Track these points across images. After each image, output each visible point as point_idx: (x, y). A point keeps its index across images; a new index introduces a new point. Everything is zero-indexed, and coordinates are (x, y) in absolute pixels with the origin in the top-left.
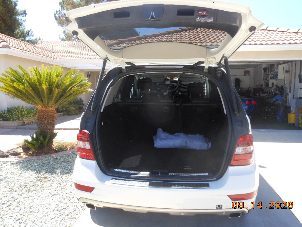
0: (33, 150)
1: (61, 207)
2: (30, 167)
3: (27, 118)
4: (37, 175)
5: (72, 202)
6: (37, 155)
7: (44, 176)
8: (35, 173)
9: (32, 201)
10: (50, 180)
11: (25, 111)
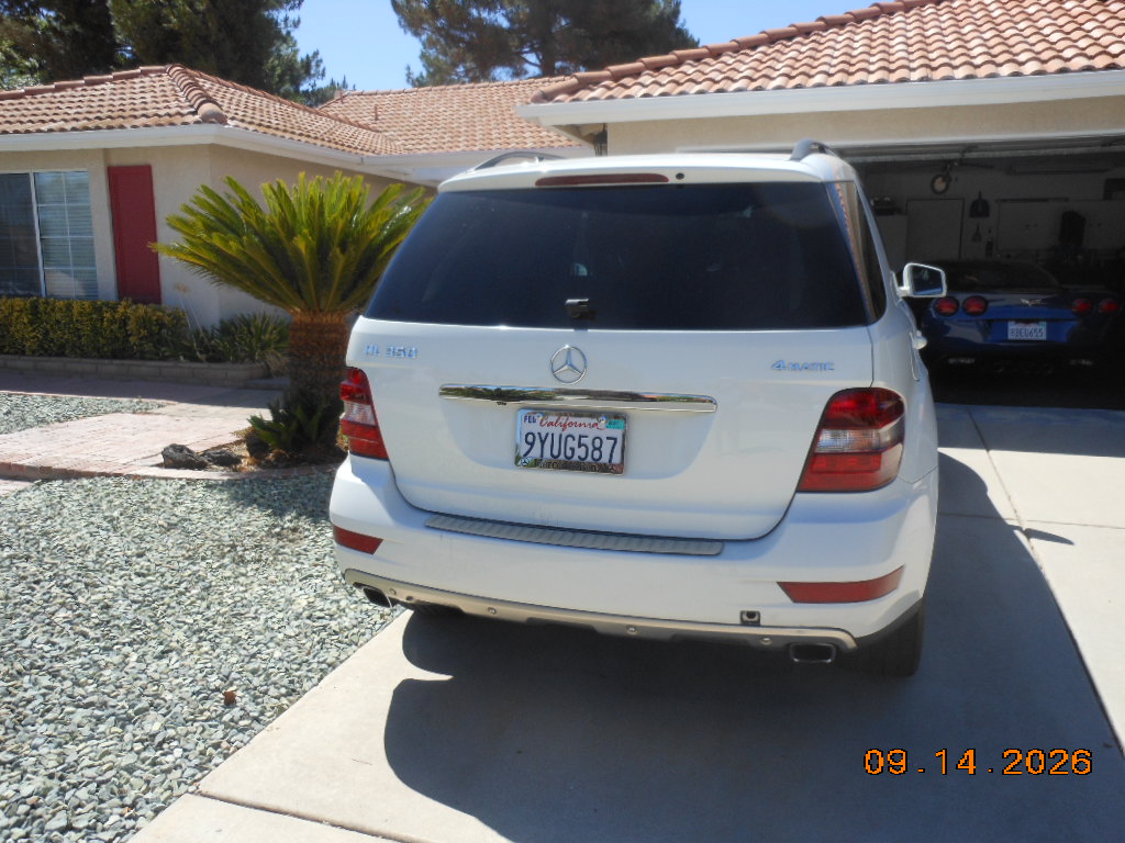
0: (276, 450)
1: (322, 610)
2: (256, 496)
3: (279, 355)
4: (271, 521)
5: (357, 599)
6: (286, 467)
7: (291, 525)
8: (269, 515)
9: (244, 589)
10: (306, 537)
11: (271, 333)
